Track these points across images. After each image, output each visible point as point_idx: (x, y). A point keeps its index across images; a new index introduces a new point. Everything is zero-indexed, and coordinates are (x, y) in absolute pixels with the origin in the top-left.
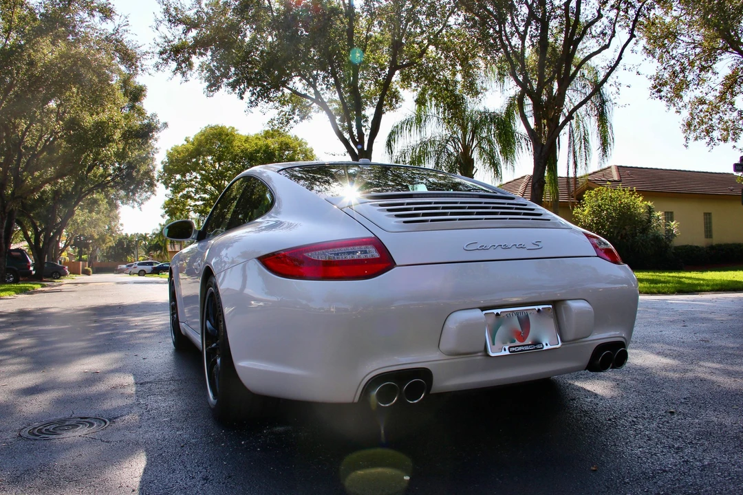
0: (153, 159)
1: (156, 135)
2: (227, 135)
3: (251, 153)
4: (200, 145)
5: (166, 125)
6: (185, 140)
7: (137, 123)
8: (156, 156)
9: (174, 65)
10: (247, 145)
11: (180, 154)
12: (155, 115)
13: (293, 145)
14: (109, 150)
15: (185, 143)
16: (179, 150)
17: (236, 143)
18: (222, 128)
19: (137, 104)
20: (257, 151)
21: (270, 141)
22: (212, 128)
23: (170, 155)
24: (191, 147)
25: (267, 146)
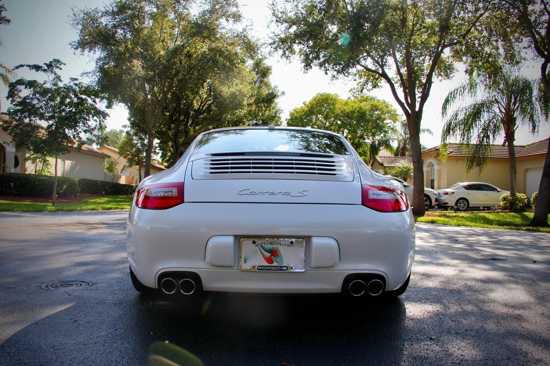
0: (279, 118)
1: (276, 100)
2: (332, 99)
3: (348, 113)
4: (312, 107)
5: (283, 93)
6: (303, 104)
7: (265, 92)
8: (281, 115)
9: (280, 52)
10: (346, 107)
11: (298, 114)
12: (276, 87)
13: (381, 107)
14: (241, 112)
15: (303, 105)
16: (298, 111)
17: (338, 106)
18: (328, 95)
19: (265, 79)
20: (353, 112)
21: (362, 105)
22: (321, 95)
23: (292, 115)
24: (306, 109)
25: (361, 108)
